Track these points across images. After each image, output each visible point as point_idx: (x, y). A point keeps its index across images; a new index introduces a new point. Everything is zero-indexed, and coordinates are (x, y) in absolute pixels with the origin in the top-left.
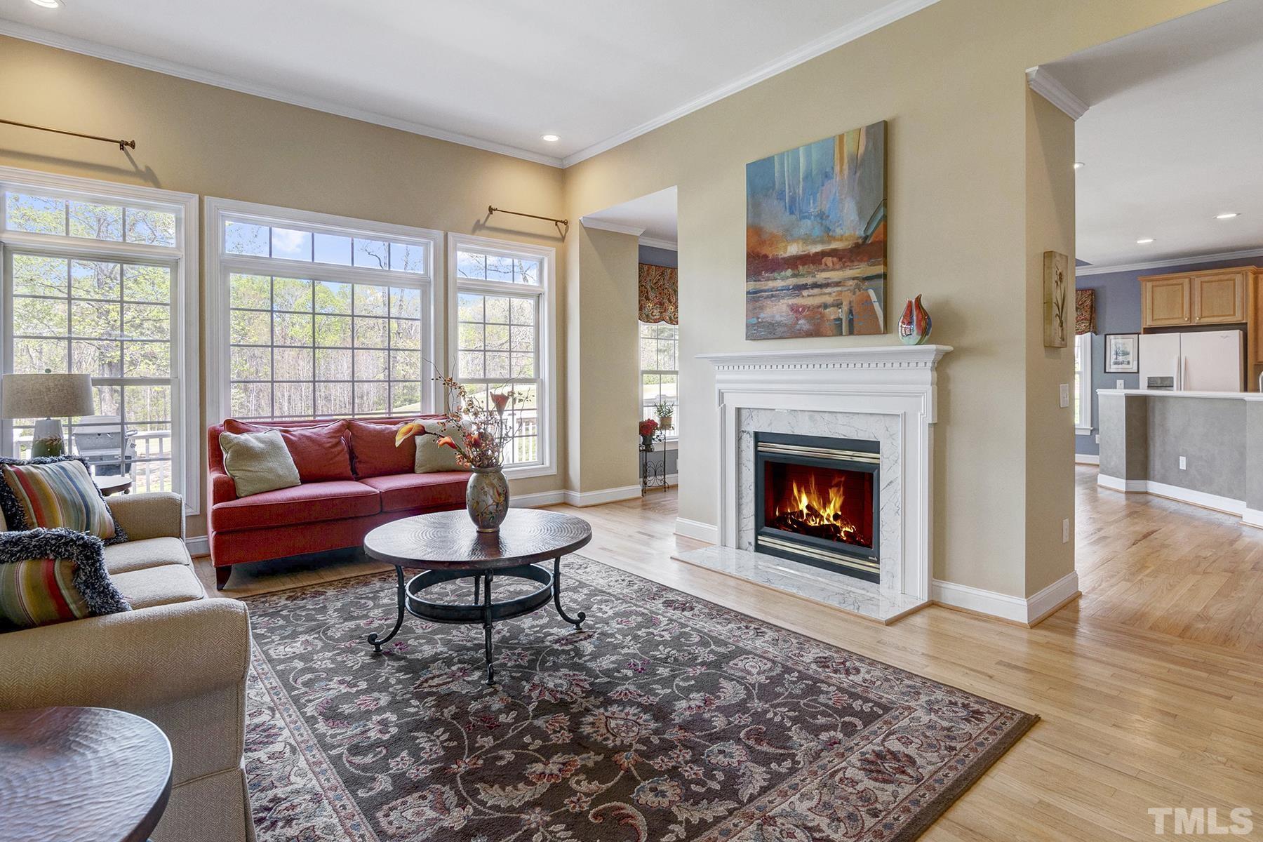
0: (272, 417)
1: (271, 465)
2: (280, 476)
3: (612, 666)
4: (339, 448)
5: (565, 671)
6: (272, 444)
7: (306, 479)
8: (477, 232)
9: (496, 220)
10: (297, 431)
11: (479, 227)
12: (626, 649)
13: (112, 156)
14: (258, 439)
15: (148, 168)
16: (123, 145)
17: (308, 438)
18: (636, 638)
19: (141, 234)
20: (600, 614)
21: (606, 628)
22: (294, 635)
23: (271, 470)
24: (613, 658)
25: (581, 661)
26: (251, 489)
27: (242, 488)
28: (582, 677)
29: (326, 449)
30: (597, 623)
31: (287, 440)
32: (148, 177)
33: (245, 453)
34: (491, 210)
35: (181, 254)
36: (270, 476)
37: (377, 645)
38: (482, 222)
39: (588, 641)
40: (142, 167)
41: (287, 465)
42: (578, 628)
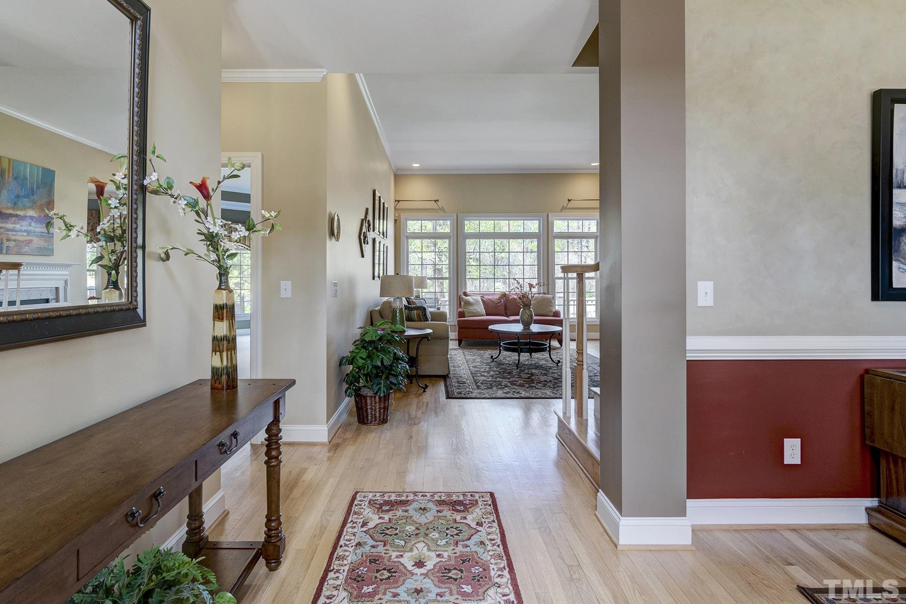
0: (480, 292)
1: (476, 308)
2: (478, 312)
4: (500, 304)
6: (477, 301)
7: (487, 315)
8: (563, 211)
9: (571, 205)
10: (486, 297)
11: (564, 209)
13: (432, 205)
14: (472, 298)
15: (442, 207)
16: (435, 201)
17: (489, 299)
19: (440, 230)
22: (474, 356)
23: (475, 310)
26: (469, 315)
27: (466, 314)
29: (496, 304)
31: (482, 300)
32: (442, 209)
33: (468, 303)
34: (569, 201)
35: (451, 234)
36: (475, 311)
37: (493, 359)
38: (565, 206)
40: (441, 207)
41: (481, 309)
42: (557, 365)
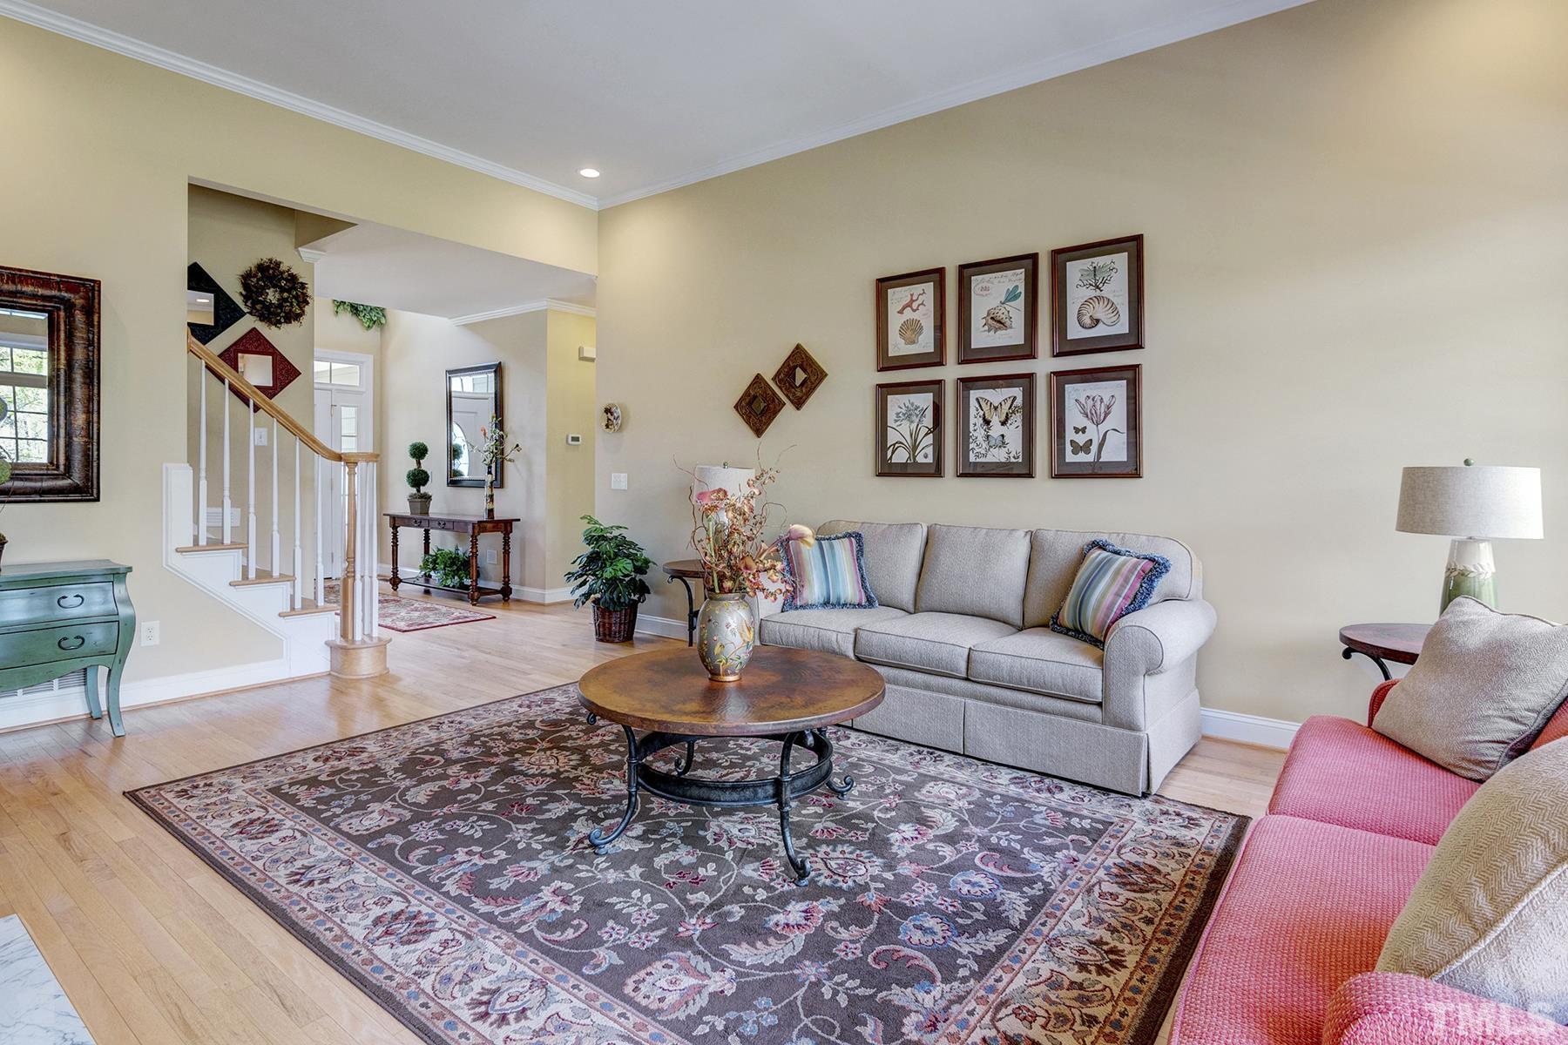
3: (550, 806)
5: (604, 797)
12: (529, 828)
18: (511, 847)
20: (567, 886)
21: (555, 859)
24: (547, 816)
25: (588, 807)
28: (585, 792)
30: (571, 866)
39: (581, 835)
